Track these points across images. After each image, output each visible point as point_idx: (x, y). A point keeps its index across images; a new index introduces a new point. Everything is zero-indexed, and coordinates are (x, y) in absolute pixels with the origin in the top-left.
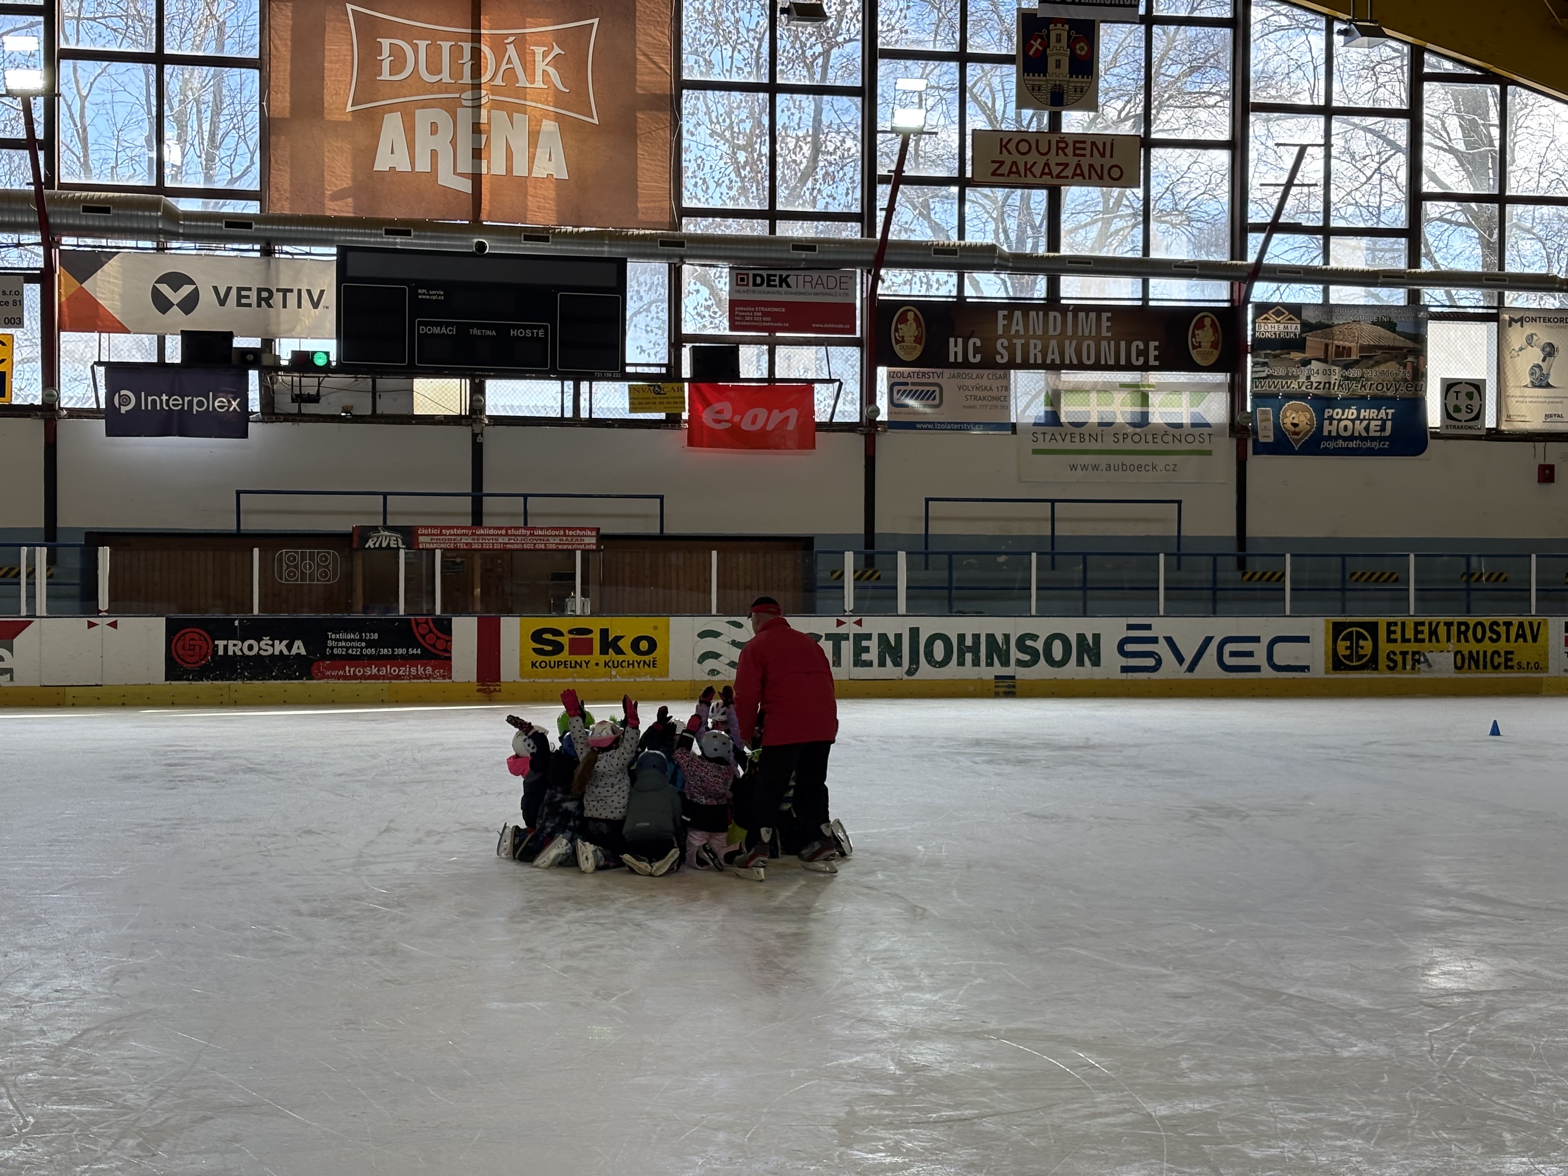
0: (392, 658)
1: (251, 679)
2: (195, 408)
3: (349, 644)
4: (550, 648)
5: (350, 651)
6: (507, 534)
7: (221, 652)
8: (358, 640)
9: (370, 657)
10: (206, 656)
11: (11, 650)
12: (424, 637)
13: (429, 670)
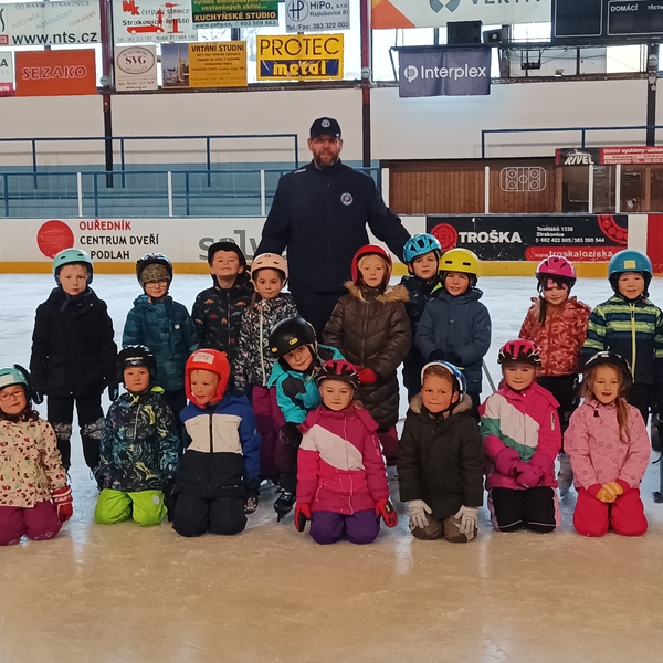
0: (582, 246)
1: (483, 259)
2: (456, 75)
3: (552, 235)
5: (553, 240)
7: (463, 239)
8: (559, 232)
9: (567, 244)
10: (453, 243)
12: (606, 229)
13: (610, 254)
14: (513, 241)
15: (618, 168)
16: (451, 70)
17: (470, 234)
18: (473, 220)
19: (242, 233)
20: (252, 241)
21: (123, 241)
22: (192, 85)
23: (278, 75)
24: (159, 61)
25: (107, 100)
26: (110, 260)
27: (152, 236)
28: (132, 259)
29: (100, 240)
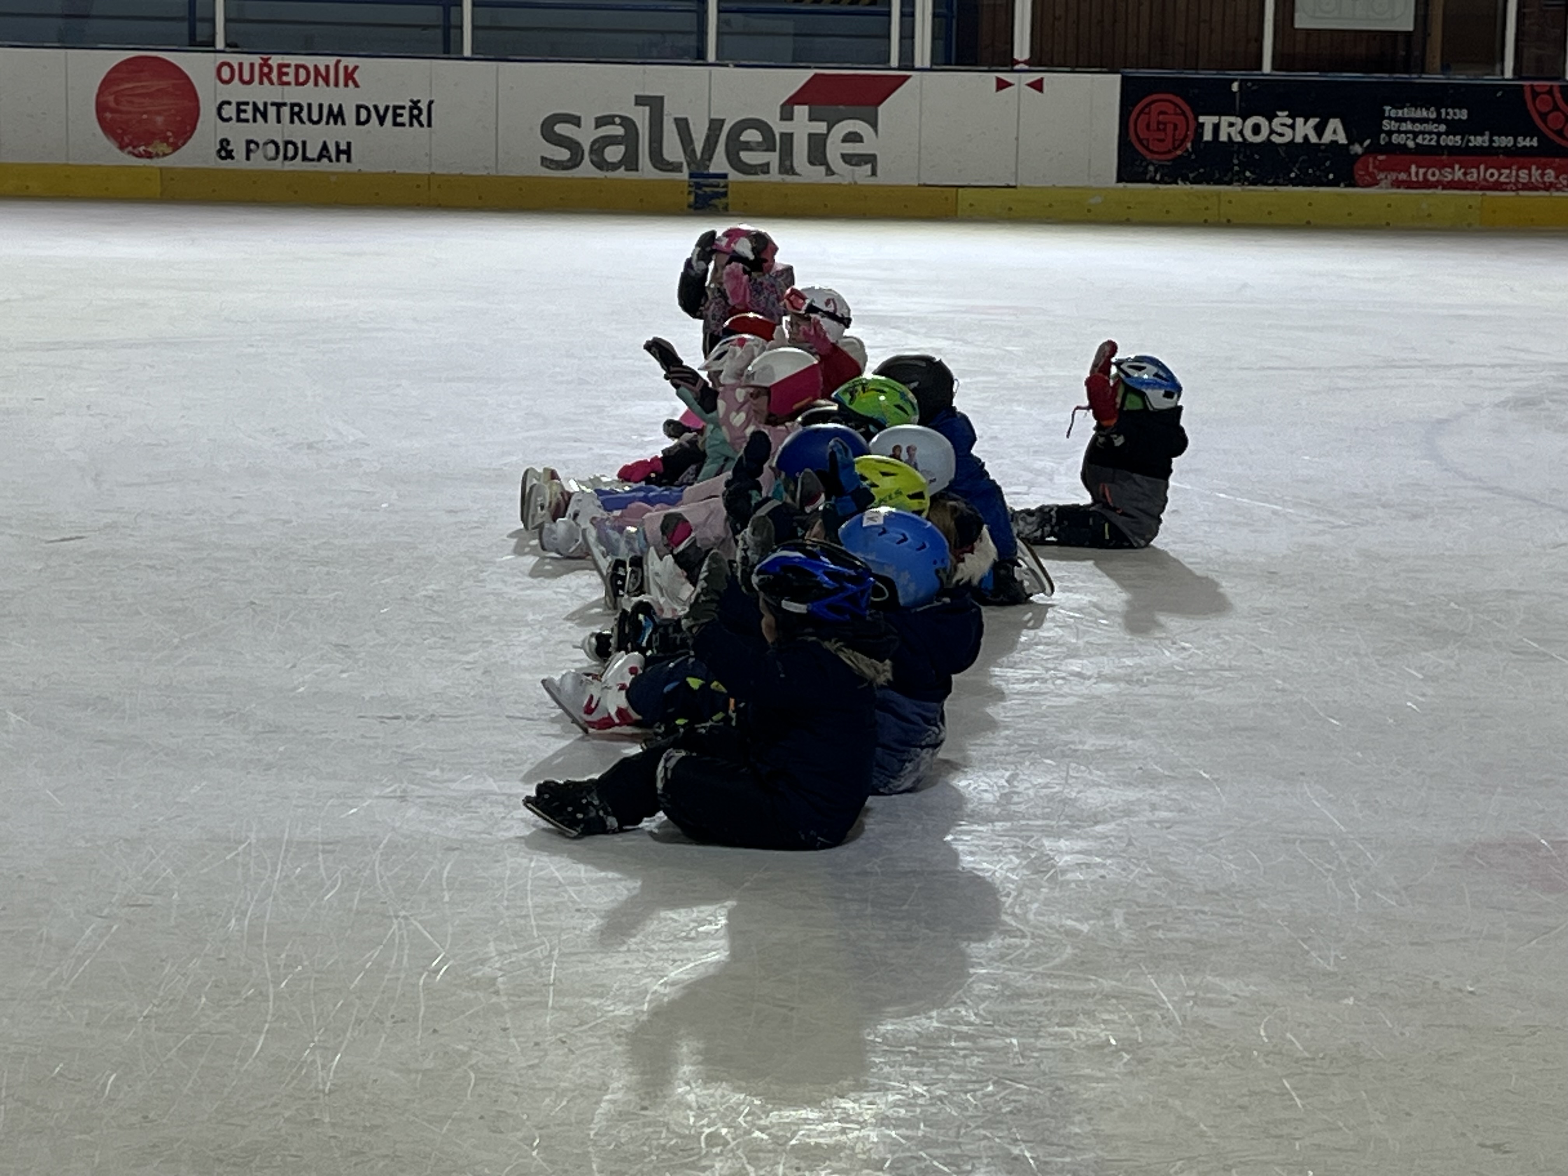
0: (1487, 153)
1: (1253, 183)
3: (1418, 127)
5: (1419, 140)
7: (1208, 136)
8: (1434, 121)
9: (1452, 151)
10: (1183, 141)
11: (874, 125)
13: (1550, 175)
14: (1327, 137)
17: (1225, 120)
18: (1235, 87)
21: (337, 116)
27: (415, 104)
28: (360, 163)
29: (272, 111)
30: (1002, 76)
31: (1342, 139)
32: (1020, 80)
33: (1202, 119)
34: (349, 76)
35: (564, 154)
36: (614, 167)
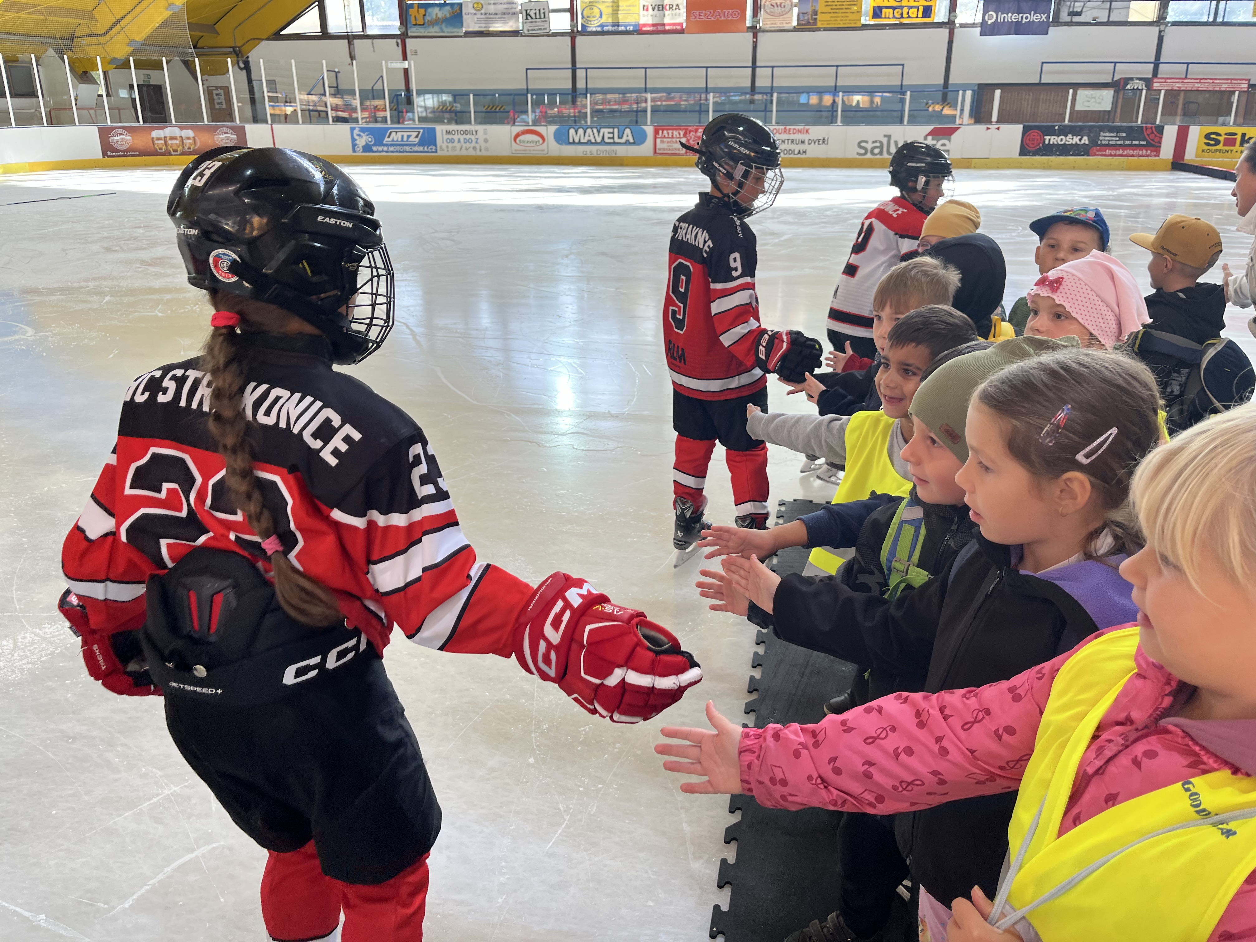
0: (1130, 146)
1: (1059, 155)
2: (1024, 20)
3: (1110, 139)
4: (1213, 142)
5: (1110, 142)
6: (1199, 82)
7: (1047, 142)
8: (1115, 137)
9: (1120, 145)
10: (1039, 144)
11: (950, 141)
12: (1148, 135)
13: (1149, 152)
14: (1083, 142)
15: (1163, 92)
16: (1021, 15)
17: (1053, 137)
18: (1056, 128)
19: (889, 137)
20: (896, 143)
21: (803, 142)
22: (819, 25)
23: (885, 18)
24: (795, 6)
25: (755, 36)
26: (792, 156)
27: (824, 139)
28: (809, 155)
29: (786, 141)
30: (989, 126)
31: (1087, 142)
32: (993, 127)
33: (1046, 137)
34: (807, 131)
35: (863, 151)
36: (876, 155)
